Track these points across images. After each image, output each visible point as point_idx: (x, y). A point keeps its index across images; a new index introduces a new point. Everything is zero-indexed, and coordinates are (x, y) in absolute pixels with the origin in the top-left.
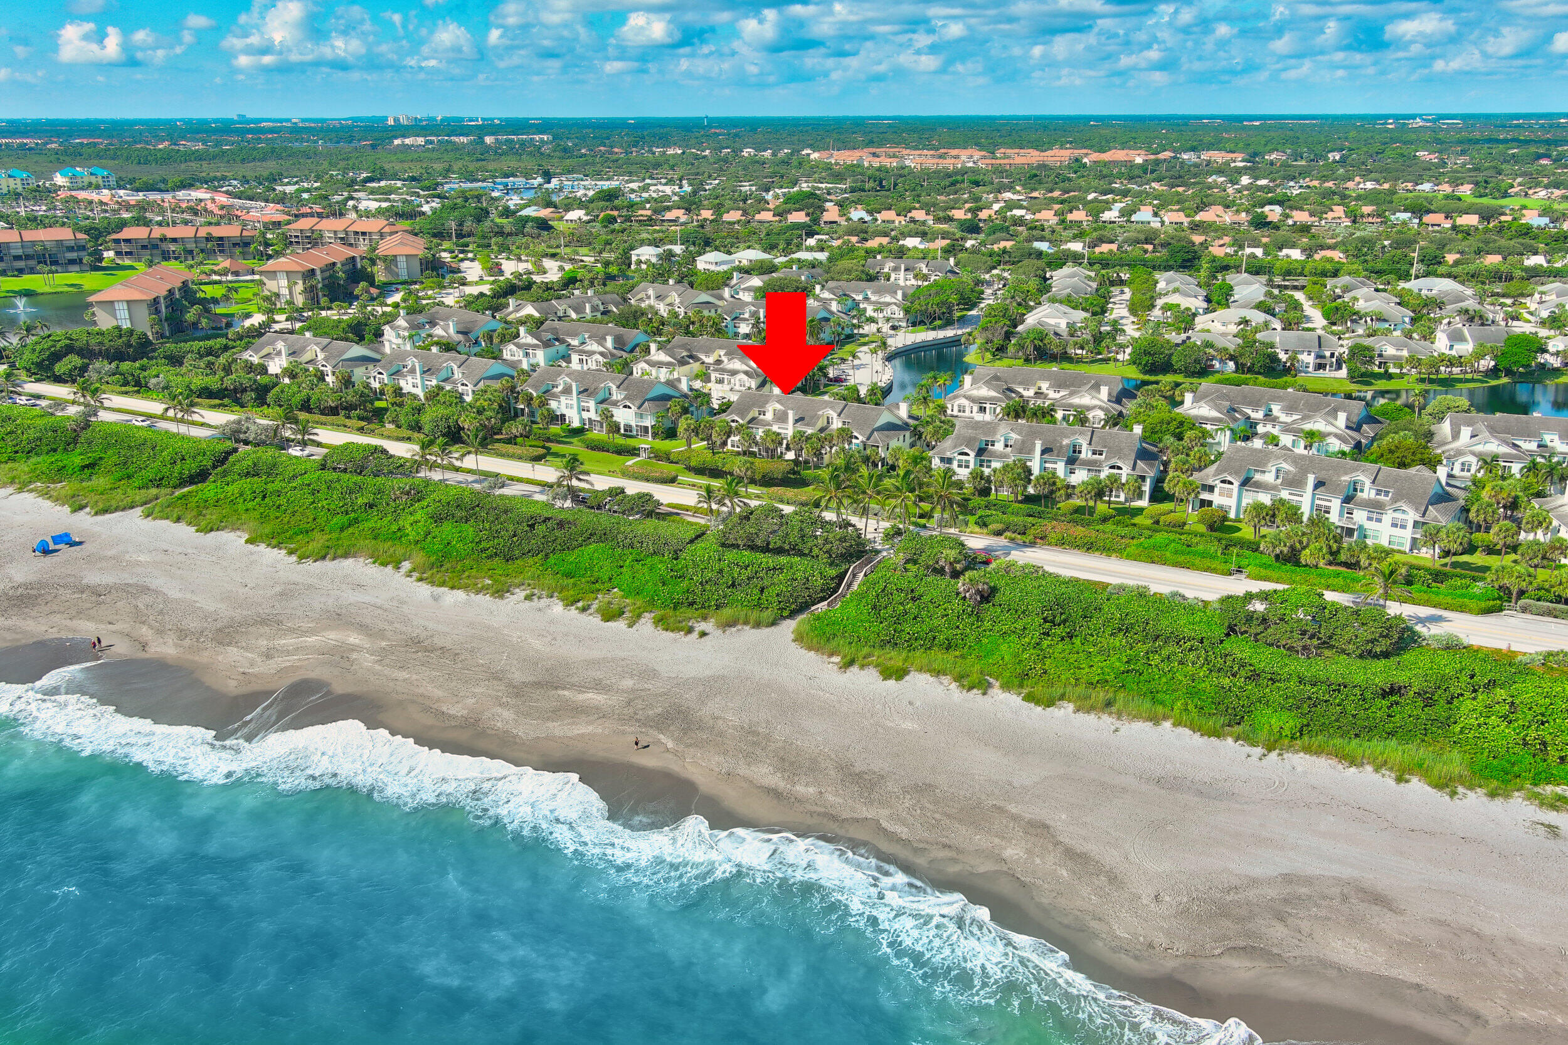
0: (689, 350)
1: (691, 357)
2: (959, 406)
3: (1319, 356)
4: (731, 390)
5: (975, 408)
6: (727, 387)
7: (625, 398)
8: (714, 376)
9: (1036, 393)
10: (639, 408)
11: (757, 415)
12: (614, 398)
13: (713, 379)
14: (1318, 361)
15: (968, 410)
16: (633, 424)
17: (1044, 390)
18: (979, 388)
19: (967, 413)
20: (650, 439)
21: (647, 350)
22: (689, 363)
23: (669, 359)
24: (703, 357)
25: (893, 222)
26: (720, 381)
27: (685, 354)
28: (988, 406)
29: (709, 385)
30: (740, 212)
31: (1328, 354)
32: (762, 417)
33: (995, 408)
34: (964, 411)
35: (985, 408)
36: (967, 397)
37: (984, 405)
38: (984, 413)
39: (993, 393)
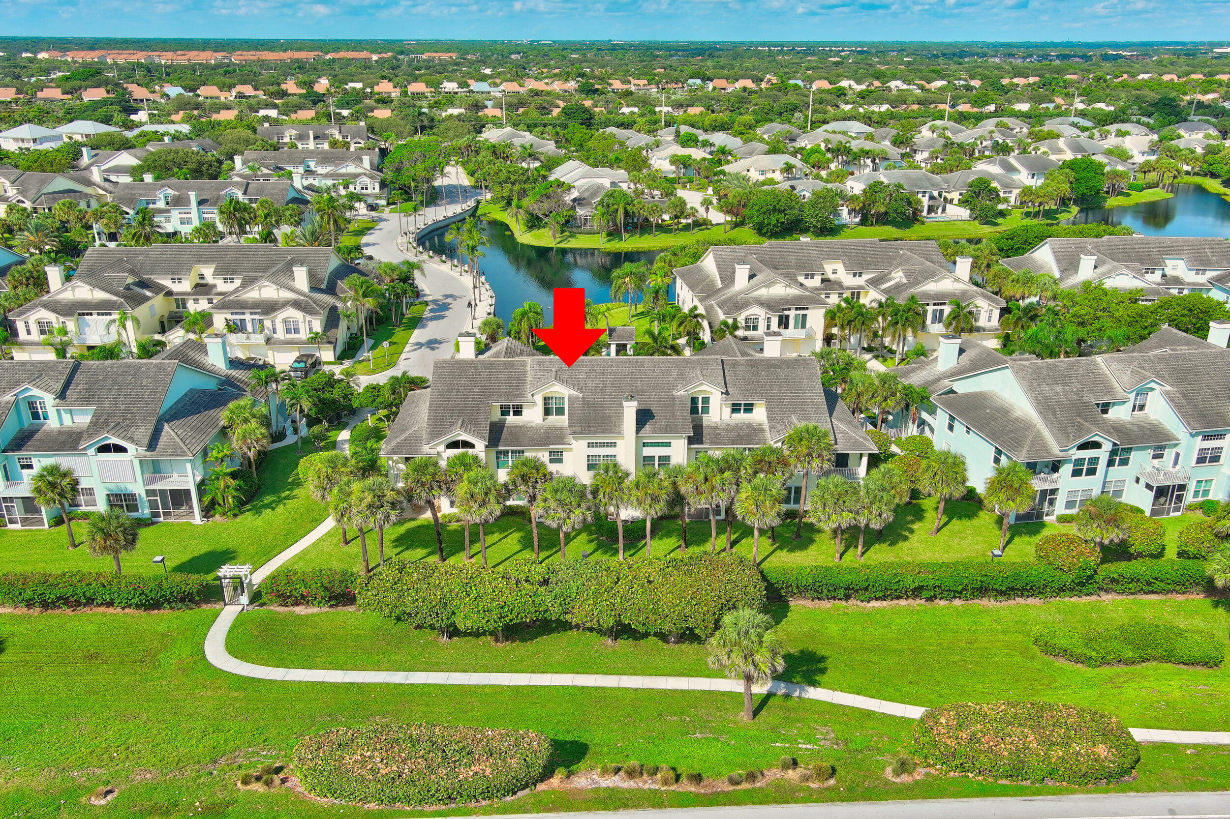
0: (132, 272)
1: (143, 284)
3: (932, 198)
4: (268, 341)
6: (258, 339)
7: (97, 425)
8: (221, 317)
9: (823, 281)
10: (151, 445)
11: (497, 416)
12: (52, 423)
13: (220, 324)
14: (931, 203)
15: (762, 324)
17: (830, 275)
18: (768, 284)
19: (762, 331)
21: (40, 283)
22: (147, 299)
23: (100, 295)
24: (167, 283)
25: (218, 98)
26: (237, 328)
27: (130, 280)
28: (792, 314)
30: (14, 89)
31: (936, 194)
32: (511, 419)
33: (804, 316)
34: (755, 328)
35: (787, 317)
36: (761, 303)
37: (786, 313)
38: (786, 327)
39: (793, 291)
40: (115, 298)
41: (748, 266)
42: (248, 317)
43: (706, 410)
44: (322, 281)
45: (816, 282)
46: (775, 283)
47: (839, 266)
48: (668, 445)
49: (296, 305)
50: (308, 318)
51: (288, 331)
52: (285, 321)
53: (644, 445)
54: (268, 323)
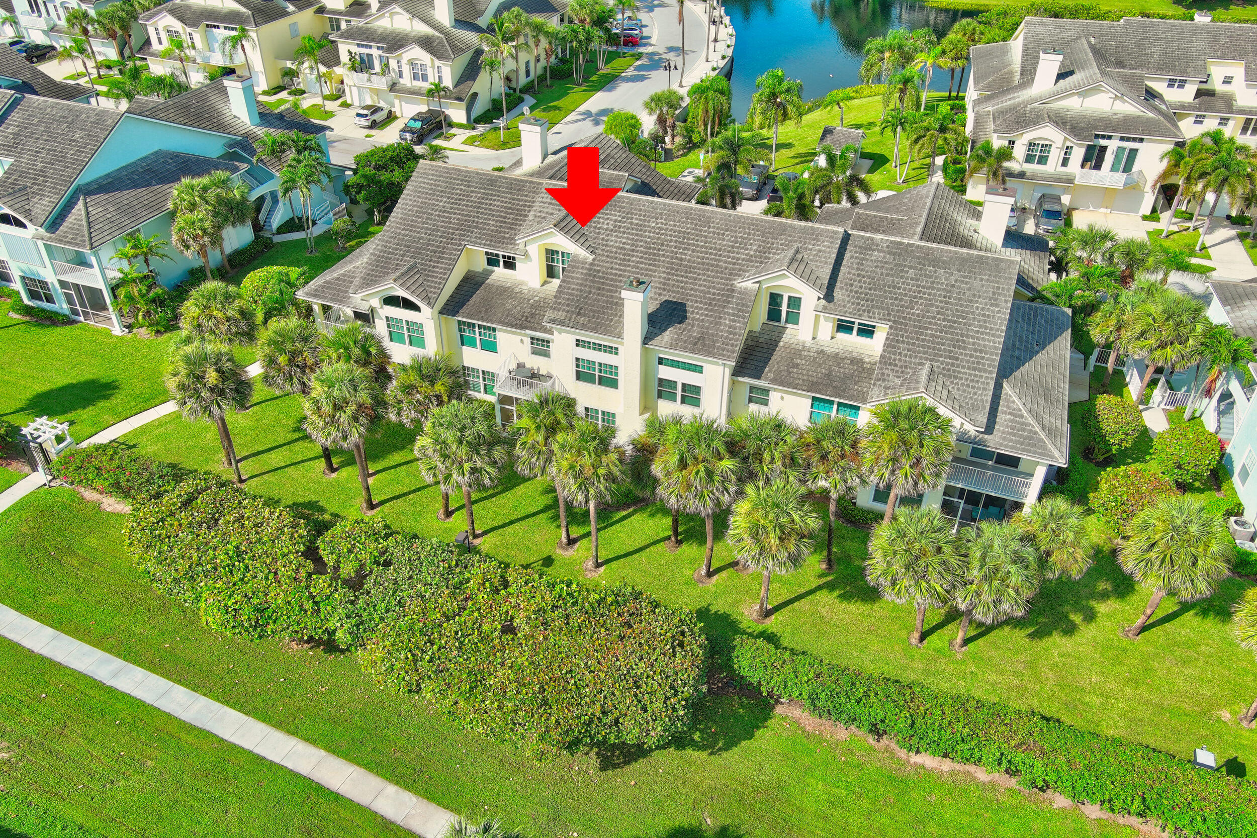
2: (1031, 145)
4: (393, 87)
5: (1078, 154)
6: (381, 83)
7: (2, 186)
8: (345, 49)
9: (1199, 94)
10: (54, 224)
11: (481, 264)
13: (344, 57)
15: (1055, 156)
16: (49, 276)
17: (1217, 85)
18: (1085, 92)
19: (1052, 166)
20: (117, 330)
22: (284, 14)
26: (362, 65)
28: (1112, 145)
29: (338, 70)
32: (500, 273)
33: (1133, 152)
34: (1043, 160)
35: (1103, 149)
36: (1061, 121)
37: (1103, 142)
38: (1098, 167)
39: (1129, 108)
40: (243, 10)
41: (1061, 58)
42: (375, 52)
43: (794, 318)
44: (480, 13)
45: (1187, 94)
46: (1096, 90)
47: (1237, 70)
48: (698, 369)
49: (426, 43)
50: (437, 63)
51: (415, 77)
52: (412, 63)
53: (661, 361)
54: (393, 64)
